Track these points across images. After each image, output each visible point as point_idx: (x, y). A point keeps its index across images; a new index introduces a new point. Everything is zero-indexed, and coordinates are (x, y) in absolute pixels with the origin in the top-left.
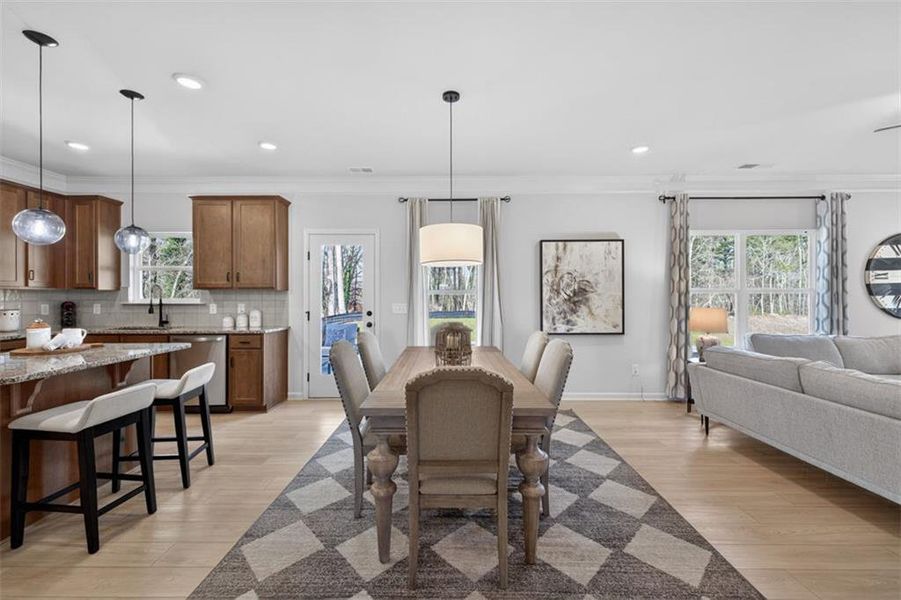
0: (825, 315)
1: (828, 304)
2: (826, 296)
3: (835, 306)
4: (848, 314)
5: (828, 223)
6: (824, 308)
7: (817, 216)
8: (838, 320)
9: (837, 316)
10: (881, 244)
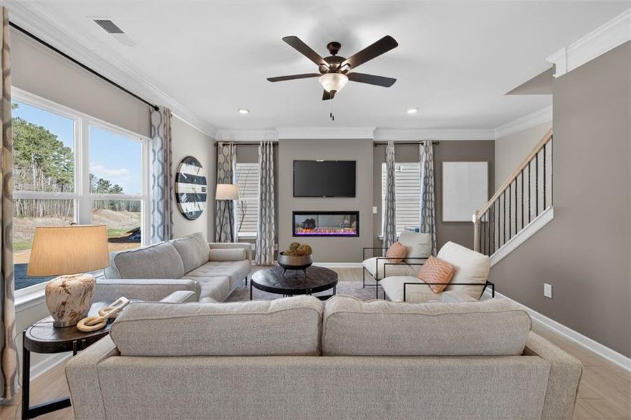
0: (160, 223)
1: (162, 211)
2: (160, 204)
3: (166, 212)
4: (173, 220)
5: (161, 134)
6: (159, 215)
7: (151, 125)
8: (168, 226)
9: (167, 221)
10: (182, 162)
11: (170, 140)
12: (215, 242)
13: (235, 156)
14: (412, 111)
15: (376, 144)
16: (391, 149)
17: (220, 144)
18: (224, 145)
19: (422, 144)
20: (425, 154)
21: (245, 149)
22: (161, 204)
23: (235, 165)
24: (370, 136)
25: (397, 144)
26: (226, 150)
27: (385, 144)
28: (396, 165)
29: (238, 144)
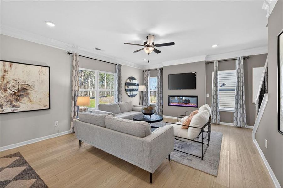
0: (117, 97)
3: (119, 94)
4: (122, 97)
5: (118, 72)
6: (117, 95)
7: (115, 69)
8: (120, 99)
9: (120, 97)
10: (128, 79)
11: (121, 73)
12: (143, 105)
13: (149, 75)
14: (215, 46)
15: (208, 63)
16: (216, 65)
17: (144, 71)
18: (146, 71)
19: (237, 59)
20: (238, 65)
21: (152, 72)
22: (118, 92)
23: (149, 78)
24: (204, 60)
25: (219, 62)
26: (147, 73)
27: (213, 62)
28: (219, 72)
29: (150, 70)
